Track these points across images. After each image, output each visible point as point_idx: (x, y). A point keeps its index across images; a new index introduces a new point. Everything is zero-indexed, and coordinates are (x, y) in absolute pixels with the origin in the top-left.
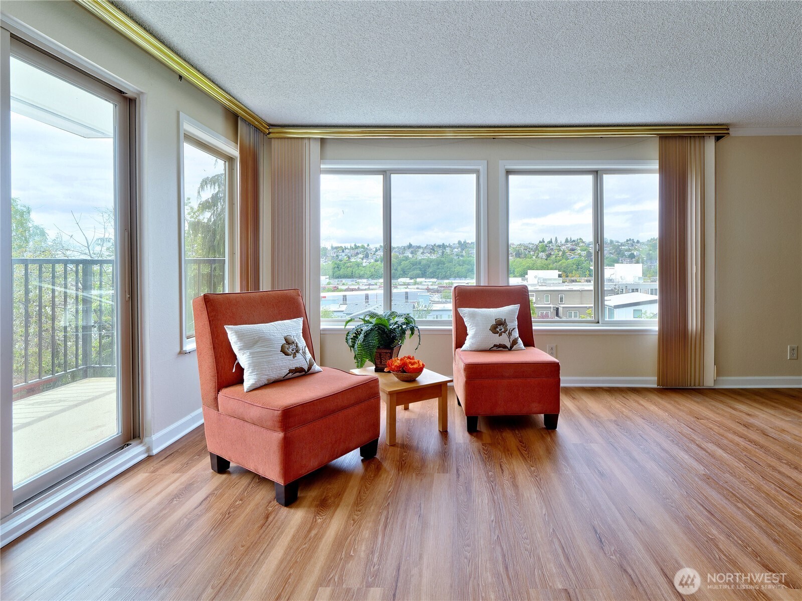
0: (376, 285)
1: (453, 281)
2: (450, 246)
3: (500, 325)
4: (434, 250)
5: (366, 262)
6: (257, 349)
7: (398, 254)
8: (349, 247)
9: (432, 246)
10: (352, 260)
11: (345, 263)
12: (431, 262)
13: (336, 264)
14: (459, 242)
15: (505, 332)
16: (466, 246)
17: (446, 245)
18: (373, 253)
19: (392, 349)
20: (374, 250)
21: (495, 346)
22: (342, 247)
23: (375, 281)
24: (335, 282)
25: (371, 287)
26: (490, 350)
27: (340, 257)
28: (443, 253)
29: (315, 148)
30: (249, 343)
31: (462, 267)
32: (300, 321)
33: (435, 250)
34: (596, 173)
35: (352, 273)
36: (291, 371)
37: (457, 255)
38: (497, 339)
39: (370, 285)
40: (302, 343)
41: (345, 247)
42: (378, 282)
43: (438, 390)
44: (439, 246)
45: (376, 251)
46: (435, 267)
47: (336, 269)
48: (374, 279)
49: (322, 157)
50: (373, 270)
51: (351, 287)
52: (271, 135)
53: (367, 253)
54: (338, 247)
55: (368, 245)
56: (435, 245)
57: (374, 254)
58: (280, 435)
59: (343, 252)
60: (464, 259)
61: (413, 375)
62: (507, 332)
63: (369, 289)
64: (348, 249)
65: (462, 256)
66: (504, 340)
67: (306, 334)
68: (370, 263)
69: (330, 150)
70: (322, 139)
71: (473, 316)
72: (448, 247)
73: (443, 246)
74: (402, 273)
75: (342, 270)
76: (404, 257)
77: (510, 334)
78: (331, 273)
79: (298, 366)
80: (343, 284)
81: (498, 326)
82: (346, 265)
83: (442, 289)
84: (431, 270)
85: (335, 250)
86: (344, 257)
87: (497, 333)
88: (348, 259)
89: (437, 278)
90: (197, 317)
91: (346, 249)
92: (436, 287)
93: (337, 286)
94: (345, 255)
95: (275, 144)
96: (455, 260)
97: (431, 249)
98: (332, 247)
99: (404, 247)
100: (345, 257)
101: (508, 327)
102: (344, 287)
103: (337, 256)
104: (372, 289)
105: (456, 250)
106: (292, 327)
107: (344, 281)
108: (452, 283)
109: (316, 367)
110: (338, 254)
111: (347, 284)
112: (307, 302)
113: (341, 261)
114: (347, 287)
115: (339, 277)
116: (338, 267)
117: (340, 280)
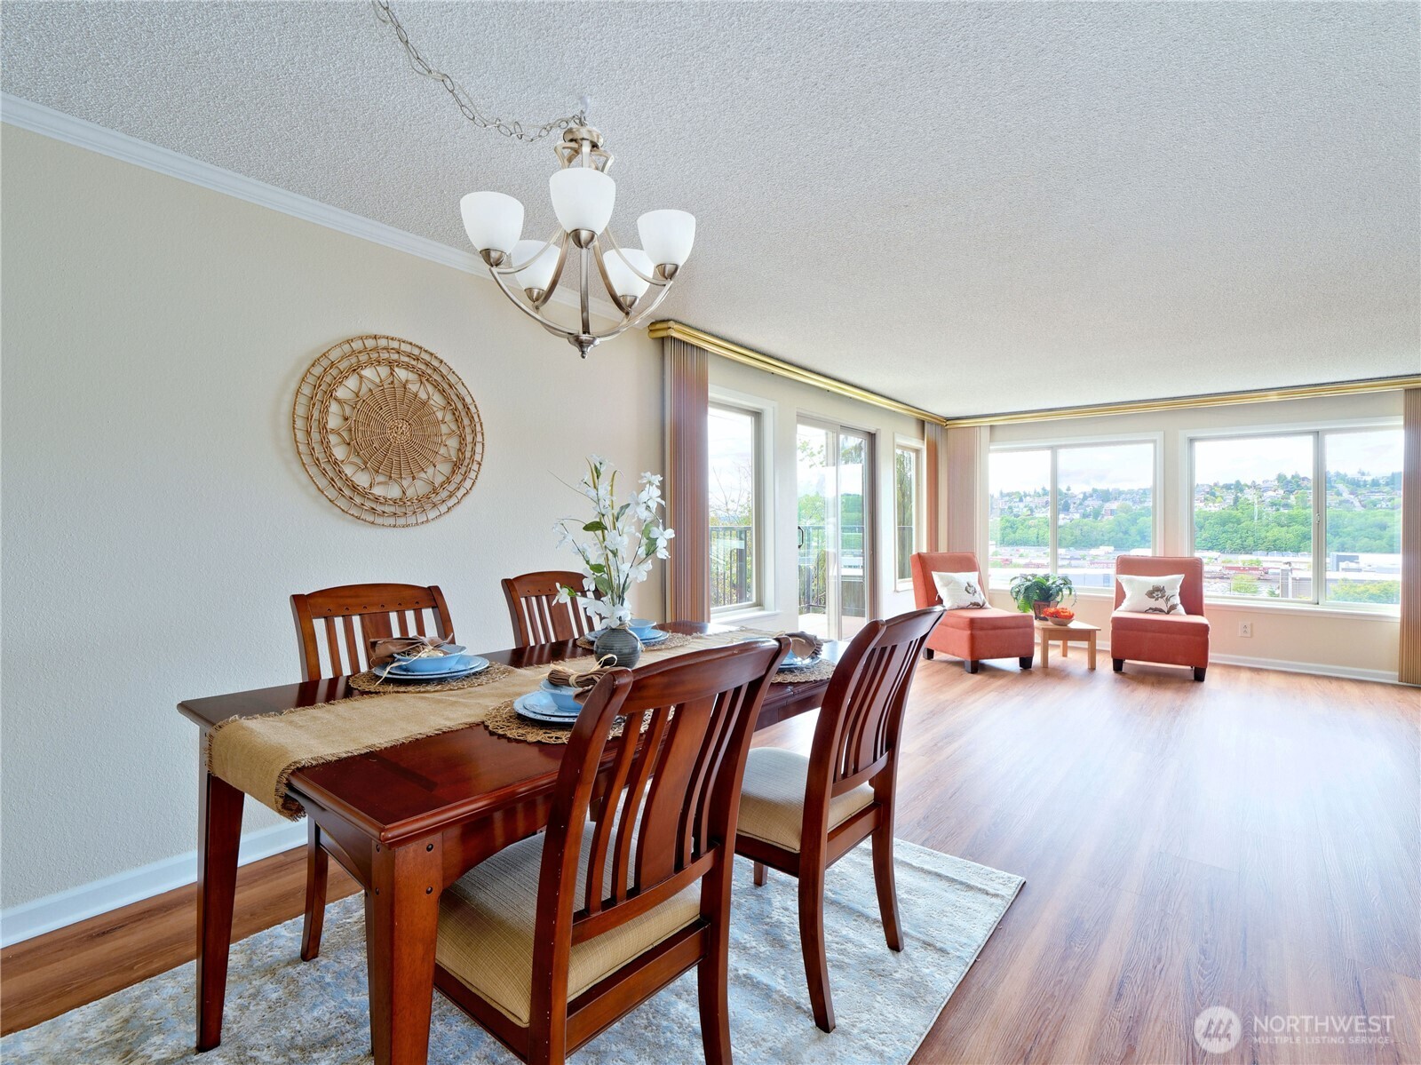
0: (1084, 559)
1: (1261, 558)
2: (1254, 486)
3: (1157, 591)
4: (1213, 494)
5: (1063, 519)
6: (950, 586)
7: (1131, 504)
8: (1032, 493)
9: (1210, 486)
10: (1037, 515)
11: (1024, 520)
12: (1206, 519)
13: (1008, 521)
14: (1281, 478)
15: (1162, 597)
16: (1299, 486)
17: (1247, 486)
18: (1078, 502)
19: (1050, 602)
20: (1081, 496)
21: (1150, 609)
22: (1018, 493)
23: (1082, 553)
24: (1007, 552)
25: (1073, 562)
26: (1146, 612)
27: (1017, 509)
28: (1236, 500)
29: (985, 434)
30: (947, 583)
31: (1285, 528)
32: (977, 573)
33: (1218, 494)
34: (1317, 433)
35: (1037, 538)
36: (971, 604)
37: (1273, 504)
38: (1153, 603)
39: (1072, 558)
40: (978, 588)
41: (1025, 493)
42: (1089, 555)
43: (1087, 635)
44: (1228, 487)
45: (1085, 498)
46: (1218, 529)
47: (1009, 530)
48: (1082, 549)
49: (992, 440)
50: (1077, 532)
51: (1034, 561)
52: (948, 427)
53: (1066, 502)
54: (1012, 494)
55: (1069, 489)
56: (1216, 485)
57: (1081, 504)
58: (969, 632)
59: (1021, 500)
60: (1294, 512)
61: (1065, 621)
62: (1165, 598)
63: (1070, 566)
64: (1030, 495)
65: (1287, 506)
66: (1161, 604)
67: (980, 582)
68: (1071, 520)
69: (998, 433)
70: (991, 426)
71: (1130, 582)
72: (1249, 487)
73: (1239, 487)
74: (1139, 538)
75: (1019, 531)
76: (1144, 508)
77: (1168, 600)
78: (999, 536)
79: (976, 601)
80: (1021, 556)
81: (1156, 592)
82: (1026, 523)
83: (1232, 572)
84: (1205, 535)
85: (1007, 499)
86: (1021, 509)
87: (1154, 597)
88: (1029, 513)
89: (1223, 550)
90: (914, 566)
91: (1026, 495)
92: (1218, 569)
93: (1011, 557)
94: (1025, 507)
95: (950, 432)
96: (1268, 515)
97: (1208, 493)
98: (1001, 493)
99: (1144, 490)
100: (1025, 510)
101: (1167, 594)
102: (1023, 561)
103: (1010, 508)
104: (1075, 567)
105: (1271, 493)
106: (971, 577)
107: (1022, 550)
108: (1259, 562)
109: (987, 605)
110: (1012, 504)
111: (1027, 557)
112: (979, 559)
113: (1017, 516)
114: (1027, 561)
115: (1014, 543)
116: (1011, 527)
117: (1016, 548)
